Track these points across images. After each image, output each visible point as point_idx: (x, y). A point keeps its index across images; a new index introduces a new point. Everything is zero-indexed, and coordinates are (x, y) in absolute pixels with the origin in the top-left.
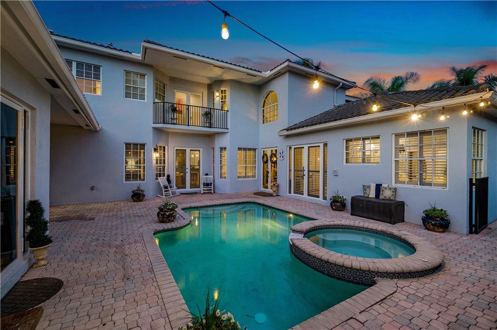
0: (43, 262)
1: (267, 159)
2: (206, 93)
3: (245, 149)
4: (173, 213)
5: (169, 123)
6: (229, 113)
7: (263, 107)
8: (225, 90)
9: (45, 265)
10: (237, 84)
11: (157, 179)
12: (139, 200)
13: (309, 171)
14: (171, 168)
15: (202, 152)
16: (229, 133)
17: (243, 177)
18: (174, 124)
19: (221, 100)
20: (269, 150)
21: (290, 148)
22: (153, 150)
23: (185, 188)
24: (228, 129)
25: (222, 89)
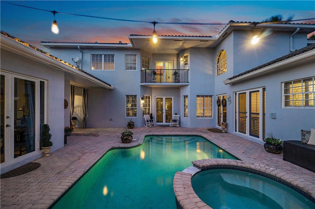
0: (48, 155)
1: (220, 103)
2: (175, 59)
3: (203, 96)
4: (129, 138)
5: (152, 82)
6: (189, 71)
7: (218, 63)
8: (187, 56)
9: (48, 157)
10: (195, 50)
11: (143, 116)
12: (130, 128)
13: (250, 113)
14: (153, 109)
15: (174, 99)
16: (189, 85)
17: (202, 117)
18: (155, 82)
19: (184, 63)
20: (222, 96)
21: (236, 93)
22: (141, 99)
23: (162, 122)
24: (189, 82)
25: (185, 55)
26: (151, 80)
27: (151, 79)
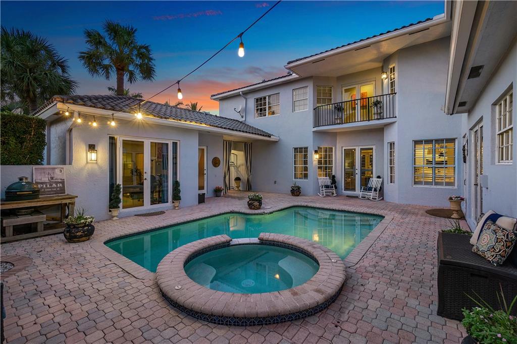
2: (379, 78)
8: (394, 67)
11: (318, 178)
14: (338, 169)
15: (376, 150)
16: (397, 123)
17: (426, 183)
19: (390, 82)
22: (313, 153)
23: (354, 189)
24: (396, 117)
25: (391, 66)
26: (334, 121)
27: (334, 119)
